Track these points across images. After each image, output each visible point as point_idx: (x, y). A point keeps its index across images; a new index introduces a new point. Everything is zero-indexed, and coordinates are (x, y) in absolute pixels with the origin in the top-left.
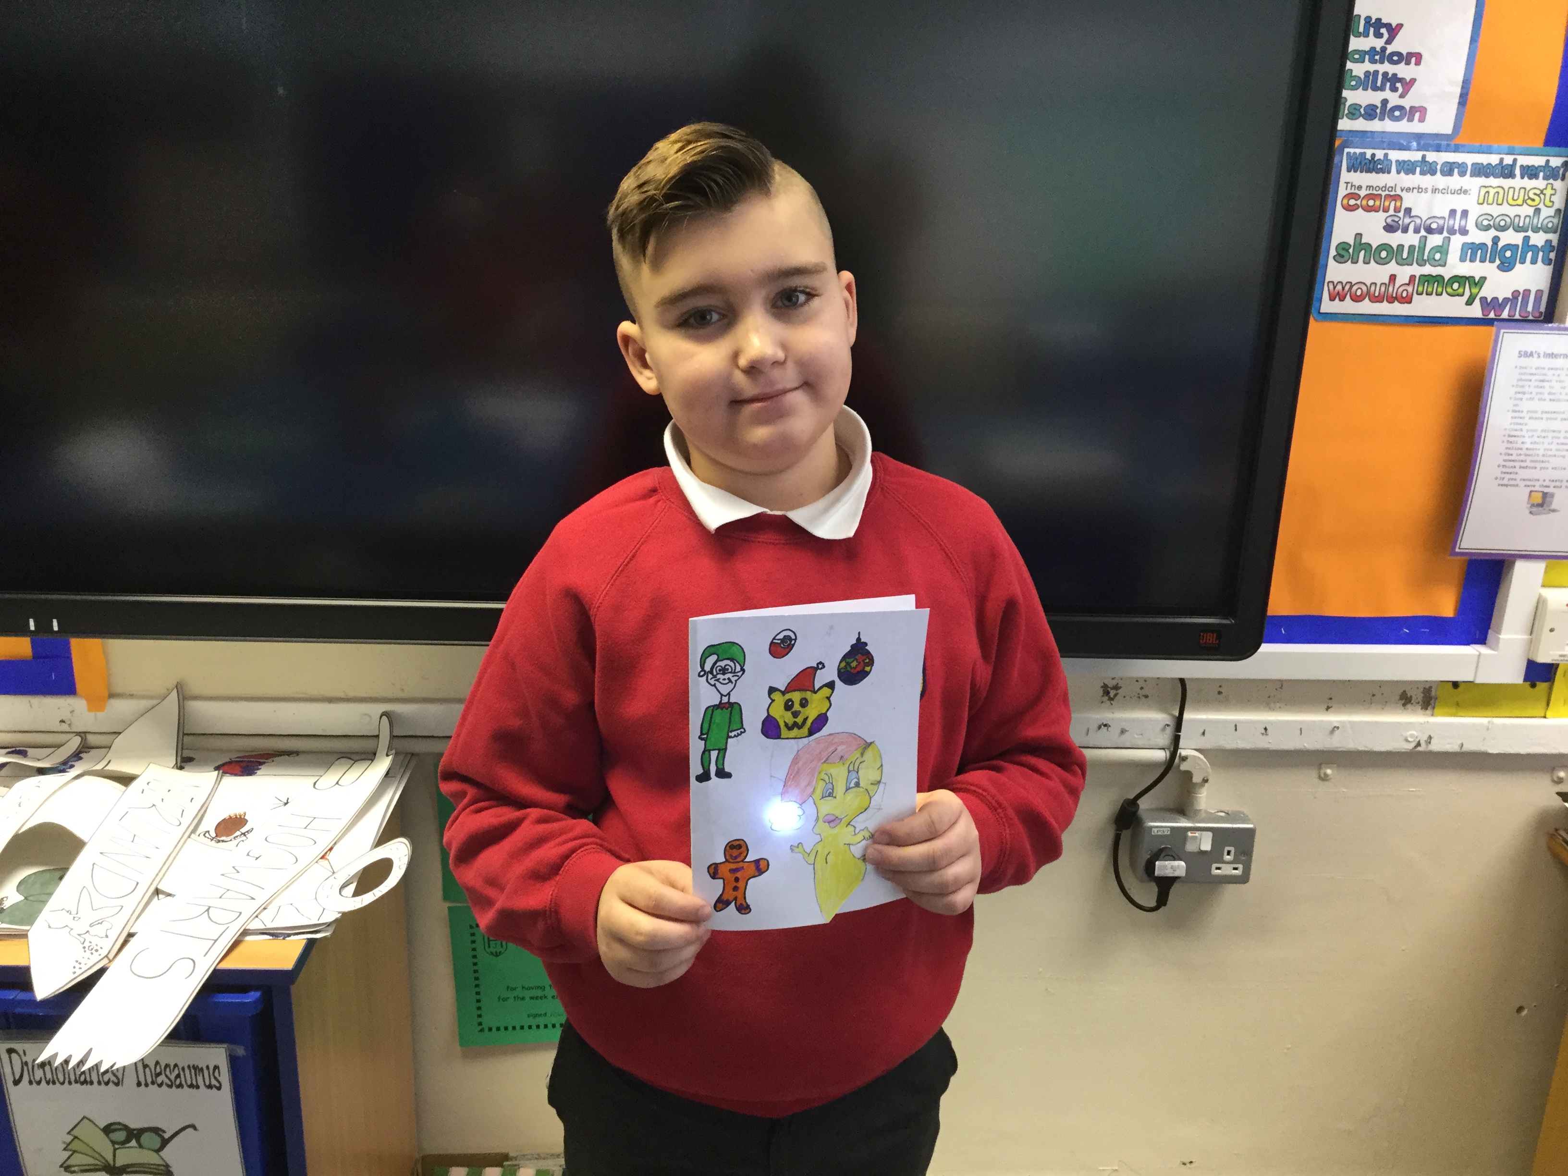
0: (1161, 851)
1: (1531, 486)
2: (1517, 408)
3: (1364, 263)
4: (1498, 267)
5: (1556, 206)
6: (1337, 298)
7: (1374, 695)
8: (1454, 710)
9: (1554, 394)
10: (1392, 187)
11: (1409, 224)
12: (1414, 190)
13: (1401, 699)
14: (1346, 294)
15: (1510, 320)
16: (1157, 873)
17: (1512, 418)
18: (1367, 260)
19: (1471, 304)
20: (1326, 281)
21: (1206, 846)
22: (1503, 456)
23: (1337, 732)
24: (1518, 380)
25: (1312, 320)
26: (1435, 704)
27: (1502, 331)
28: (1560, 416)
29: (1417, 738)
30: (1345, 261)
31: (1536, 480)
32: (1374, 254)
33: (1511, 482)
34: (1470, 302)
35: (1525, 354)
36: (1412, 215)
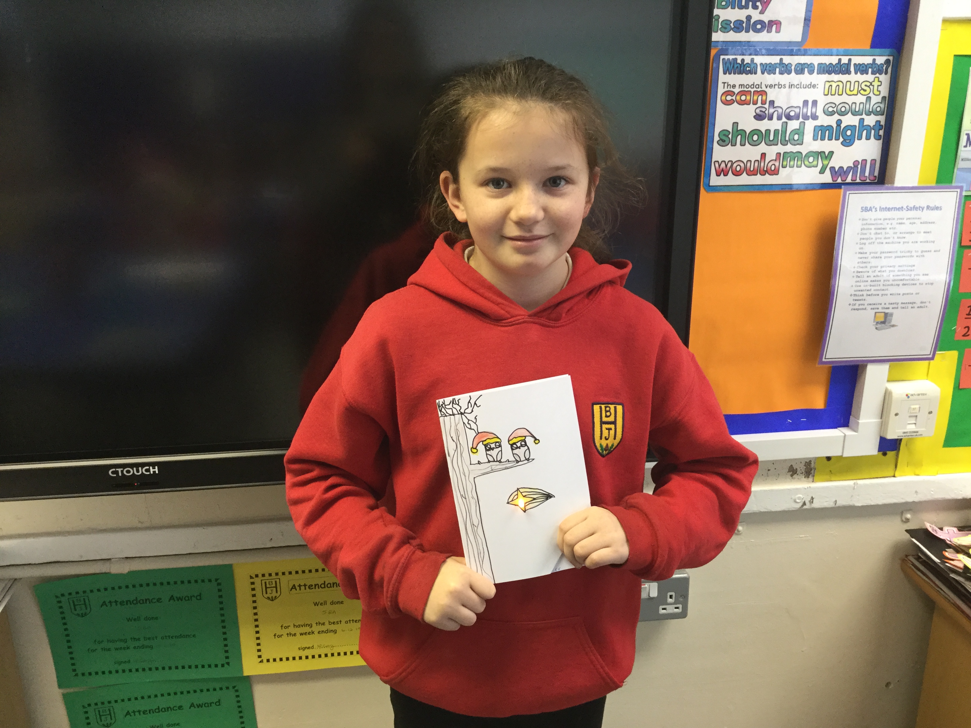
1: (876, 309)
2: (861, 251)
3: (741, 145)
4: (842, 143)
5: (882, 95)
6: (722, 174)
7: (769, 470)
8: (827, 477)
9: (889, 238)
10: (759, 85)
11: (773, 114)
12: (776, 86)
13: (789, 471)
14: (729, 170)
15: (853, 184)
17: (859, 258)
18: (743, 143)
19: (823, 173)
20: (713, 160)
21: (654, 593)
22: (854, 287)
24: (862, 229)
25: (702, 192)
26: (814, 473)
27: (848, 192)
28: (893, 255)
29: (803, 499)
30: (727, 144)
31: (879, 304)
32: (748, 138)
33: (861, 307)
34: (822, 171)
35: (866, 209)
36: (775, 106)
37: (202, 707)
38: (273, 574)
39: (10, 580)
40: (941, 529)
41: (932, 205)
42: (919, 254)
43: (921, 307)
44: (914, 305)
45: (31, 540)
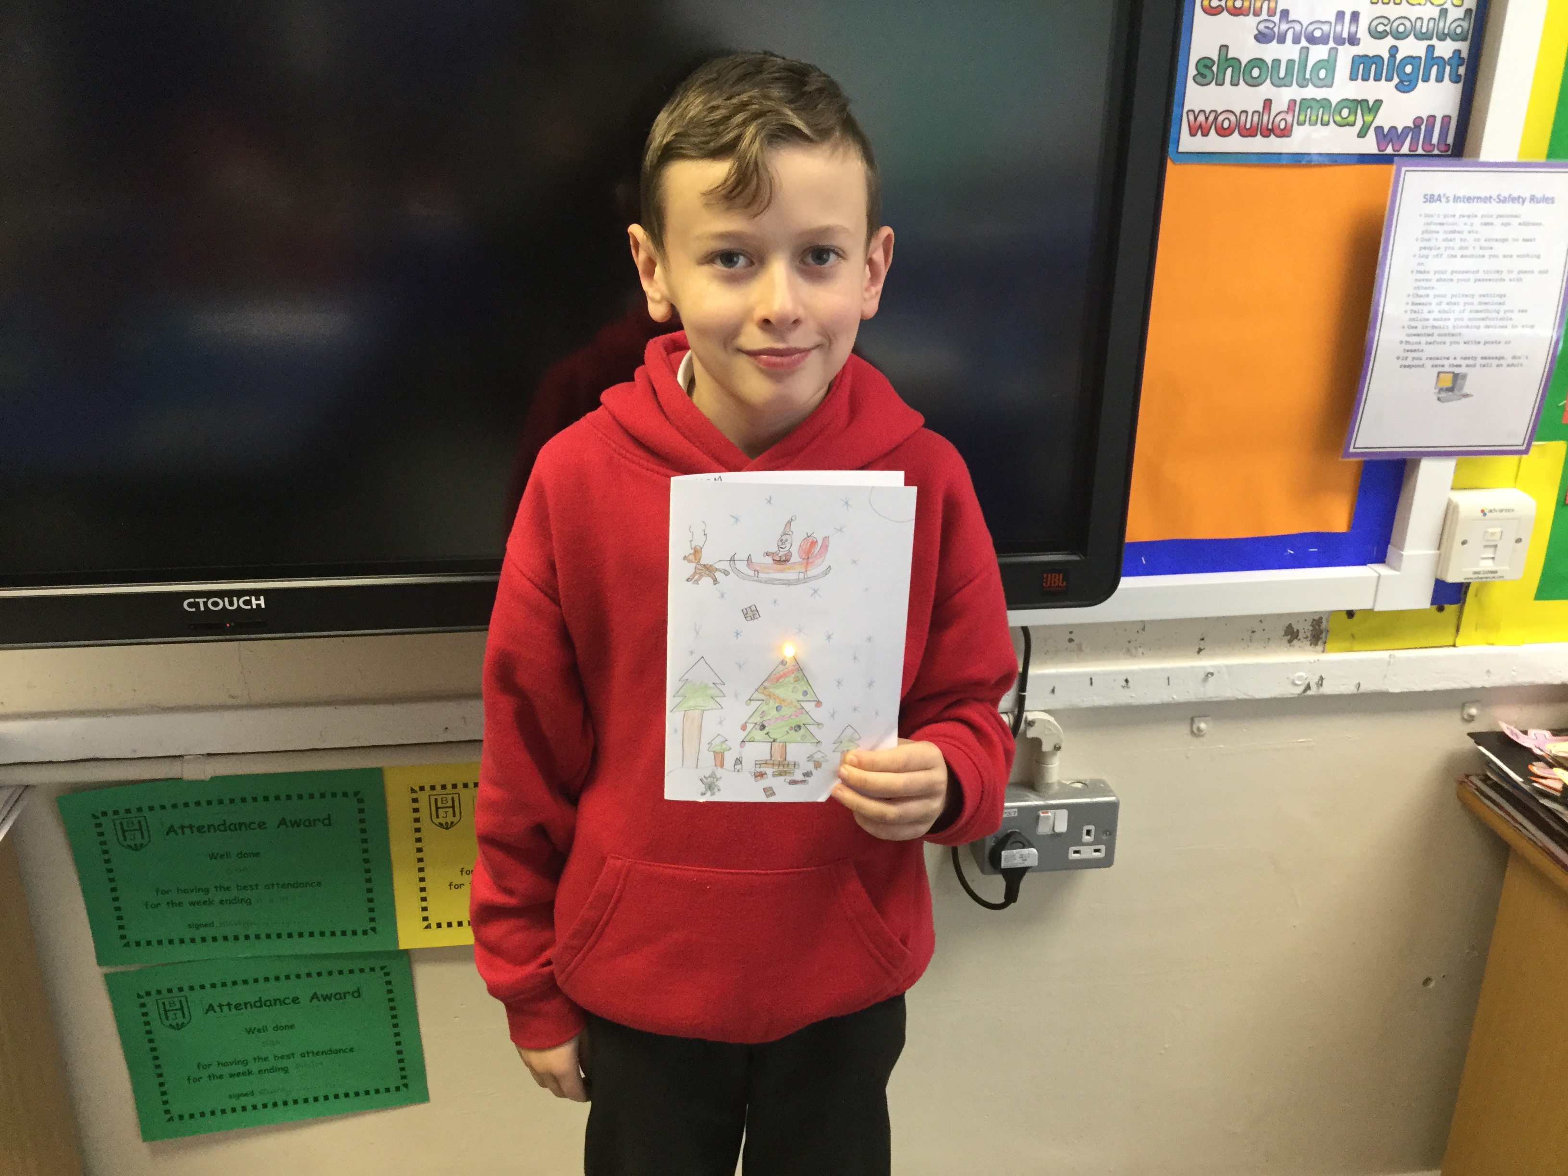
0: (1008, 836)
1: (1440, 366)
2: (1421, 268)
3: (1232, 84)
4: (1396, 87)
5: (1466, 6)
6: (1200, 132)
7: (1253, 632)
8: (1347, 644)
9: (1466, 248)
11: (1285, 35)
13: (1286, 634)
14: (1211, 128)
15: (1412, 156)
16: (1004, 865)
17: (1416, 280)
18: (1236, 79)
19: (1364, 137)
20: (1185, 110)
21: (1062, 827)
22: (1406, 329)
23: (1211, 679)
24: (1423, 233)
25: (1169, 163)
26: (1326, 637)
27: (1404, 169)
28: (1472, 277)
29: (1306, 679)
30: (1208, 82)
31: (1445, 358)
32: (1243, 72)
33: (1416, 362)
34: (1362, 134)
35: (1430, 199)
36: (1289, 20)
37: (330, 1000)
38: (449, 787)
39: (19, 786)
40: (1525, 733)
41: (1539, 195)
42: (1515, 275)
43: (1513, 365)
44: (1502, 362)
45: (51, 723)
